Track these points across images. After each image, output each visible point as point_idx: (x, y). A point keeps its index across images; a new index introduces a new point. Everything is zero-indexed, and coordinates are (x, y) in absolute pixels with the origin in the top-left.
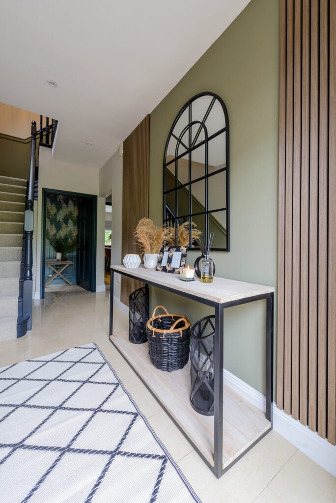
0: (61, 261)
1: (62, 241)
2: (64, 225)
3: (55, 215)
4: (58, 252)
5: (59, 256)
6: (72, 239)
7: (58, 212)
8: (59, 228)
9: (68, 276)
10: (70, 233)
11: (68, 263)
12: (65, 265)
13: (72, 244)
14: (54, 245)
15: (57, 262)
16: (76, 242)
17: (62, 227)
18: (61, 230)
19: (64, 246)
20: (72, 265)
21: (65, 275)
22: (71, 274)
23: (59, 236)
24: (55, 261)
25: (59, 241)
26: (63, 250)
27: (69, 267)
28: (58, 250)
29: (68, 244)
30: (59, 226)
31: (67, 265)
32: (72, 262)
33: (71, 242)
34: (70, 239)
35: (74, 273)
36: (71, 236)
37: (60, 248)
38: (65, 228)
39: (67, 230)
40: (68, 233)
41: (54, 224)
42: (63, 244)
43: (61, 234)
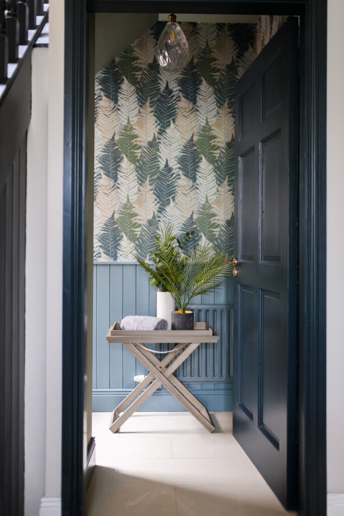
0: (173, 328)
1: (175, 244)
2: (183, 182)
3: (153, 145)
4: (165, 290)
5: (164, 305)
6: (211, 238)
7: (161, 132)
8: (165, 193)
9: (202, 383)
10: (206, 213)
11: (200, 335)
12: (187, 345)
13: (213, 255)
14: (150, 259)
15: (156, 329)
16: (227, 249)
17: (175, 189)
18: (174, 200)
19: (183, 266)
20: (214, 344)
21: (188, 379)
22: (209, 376)
23: (167, 226)
24: (151, 325)
25: (166, 245)
26: (180, 284)
27: (204, 350)
28: (161, 279)
29: (197, 256)
30: (165, 186)
31: (195, 343)
32: (211, 334)
33: (208, 247)
34: (204, 238)
35: (221, 375)
36: (210, 223)
37: (167, 274)
38: (188, 192)
39: (196, 200)
40: (199, 212)
41: (150, 179)
42: (182, 257)
43: (173, 220)
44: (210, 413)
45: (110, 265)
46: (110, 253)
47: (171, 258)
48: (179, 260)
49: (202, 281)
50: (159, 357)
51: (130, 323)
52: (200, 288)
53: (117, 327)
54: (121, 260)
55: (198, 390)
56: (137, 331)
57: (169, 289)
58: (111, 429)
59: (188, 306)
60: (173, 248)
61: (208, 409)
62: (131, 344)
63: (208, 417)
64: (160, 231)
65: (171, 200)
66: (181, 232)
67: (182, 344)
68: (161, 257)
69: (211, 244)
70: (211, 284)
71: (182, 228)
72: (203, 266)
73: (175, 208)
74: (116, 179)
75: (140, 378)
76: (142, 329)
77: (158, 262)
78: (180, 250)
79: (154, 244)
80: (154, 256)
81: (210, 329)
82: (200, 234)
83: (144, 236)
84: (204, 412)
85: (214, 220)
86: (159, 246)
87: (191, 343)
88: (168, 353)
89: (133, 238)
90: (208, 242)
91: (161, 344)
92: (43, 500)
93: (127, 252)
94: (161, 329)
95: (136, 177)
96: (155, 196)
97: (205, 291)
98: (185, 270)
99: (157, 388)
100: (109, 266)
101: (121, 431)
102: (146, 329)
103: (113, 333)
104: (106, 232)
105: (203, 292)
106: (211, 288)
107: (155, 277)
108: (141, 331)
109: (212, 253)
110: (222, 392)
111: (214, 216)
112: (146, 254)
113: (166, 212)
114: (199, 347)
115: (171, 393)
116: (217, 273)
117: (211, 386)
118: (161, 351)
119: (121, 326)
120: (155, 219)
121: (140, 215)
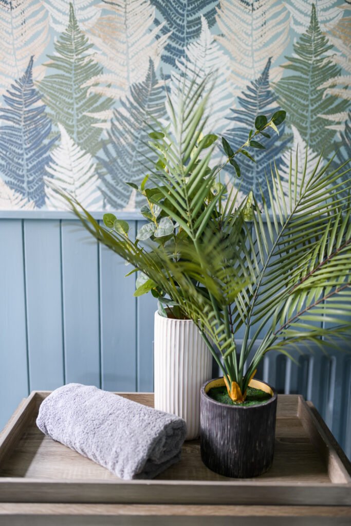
6: (321, 143)
10: (310, 63)
18: (211, 23)
36: (320, 97)
45: (23, 220)
46: (25, 185)
54: (56, 205)
64: (168, 119)
65: (204, 21)
66: (233, 124)
71: (234, 111)
77: (159, 219)
82: (287, 131)
83: (122, 135)
85: (333, 86)
89: (88, 141)
93: (74, 182)
96: (154, 9)
100: (19, 225)
104: (10, 123)
111: (333, 75)
112: (127, 188)
113: (189, 60)
120: (155, 82)
121: (110, 72)
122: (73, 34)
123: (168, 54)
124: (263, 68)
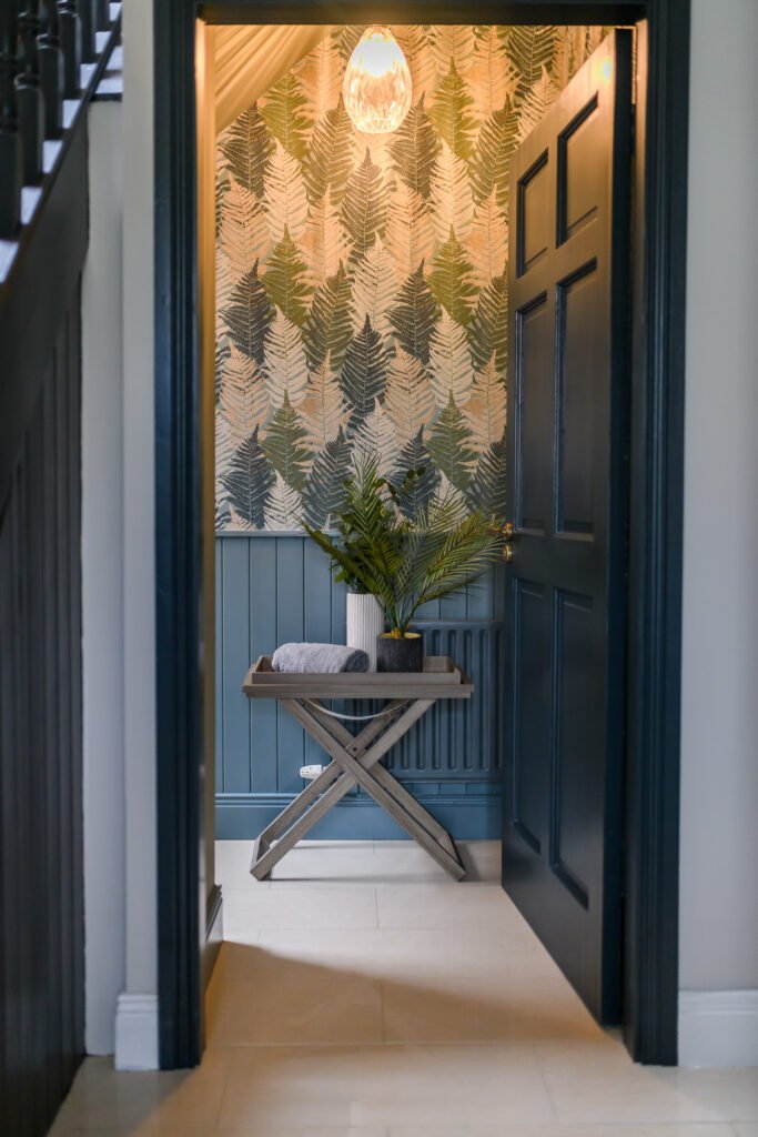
0: (382, 667)
1: (384, 494)
2: (402, 362)
3: (338, 284)
4: (362, 589)
5: (361, 619)
6: (461, 481)
8: (363, 389)
9: (440, 781)
10: (450, 427)
11: (438, 680)
12: (410, 703)
13: (463, 517)
14: (332, 526)
15: (345, 670)
16: (495, 504)
17: (385, 380)
18: (382, 402)
19: (402, 540)
20: (465, 700)
21: (411, 772)
22: (455, 767)
23: (367, 454)
24: (335, 663)
25: (365, 496)
26: (394, 577)
27: (444, 716)
28: (354, 567)
29: (431, 517)
30: (364, 371)
31: (425, 699)
32: (458, 680)
33: (454, 500)
34: (445, 481)
35: (481, 764)
36: (458, 450)
37: (368, 556)
38: (412, 384)
39: (428, 402)
40: (435, 428)
41: (333, 357)
42: (399, 520)
43: (380, 444)
44: (457, 842)
45: (249, 538)
46: (250, 513)
47: (376, 524)
48: (394, 527)
49: (441, 572)
50: (352, 728)
51: (291, 656)
52: (437, 586)
53: (265, 665)
54: (273, 527)
55: (431, 796)
56: (305, 674)
57: (372, 589)
58: (253, 872)
59: (411, 623)
60: (379, 503)
61: (454, 835)
62: (294, 701)
63: (452, 852)
64: (352, 466)
65: (377, 401)
66: (398, 469)
67: (399, 701)
68: (355, 522)
69: (460, 495)
70: (458, 577)
71: (399, 460)
72: (442, 539)
73: (385, 417)
74: (260, 358)
75: (312, 771)
76: (316, 671)
77: (350, 533)
78: (396, 508)
79: (340, 494)
80: (339, 519)
81: (456, 671)
82: (436, 473)
83: (320, 477)
84: (444, 841)
85: (467, 443)
86: (351, 499)
87: (417, 699)
88: (370, 720)
89: (296, 481)
90: (453, 489)
91: (355, 701)
92: (122, 998)
93: (285, 511)
94: (356, 670)
95: (303, 354)
96: (342, 393)
97: (447, 592)
98: (405, 549)
99: (346, 790)
100: (247, 541)
101: (274, 876)
102: (324, 671)
103: (255, 678)
104: (241, 470)
105: (443, 594)
106: (460, 586)
107: (341, 562)
108: (313, 674)
109: (461, 515)
110: (483, 801)
111: (466, 436)
112: (324, 514)
113: (366, 426)
114: (434, 706)
115: (378, 802)
116: (471, 555)
117: (460, 789)
118: (355, 715)
119: (273, 663)
120: (344, 441)
121: (312, 434)
122: (287, 410)
123: (352, 422)
124: (418, 431)
